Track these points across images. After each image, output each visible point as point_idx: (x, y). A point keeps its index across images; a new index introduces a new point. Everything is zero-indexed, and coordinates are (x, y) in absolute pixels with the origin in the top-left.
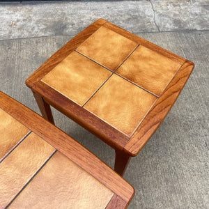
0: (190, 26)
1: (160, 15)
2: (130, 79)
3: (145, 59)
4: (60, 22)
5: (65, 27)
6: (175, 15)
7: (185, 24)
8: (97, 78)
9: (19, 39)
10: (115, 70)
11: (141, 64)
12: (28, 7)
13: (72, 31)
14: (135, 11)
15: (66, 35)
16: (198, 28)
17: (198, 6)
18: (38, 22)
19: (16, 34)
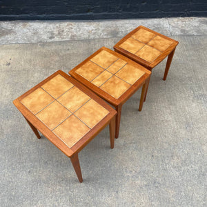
0: (190, 33)
1: (173, 27)
2: (152, 46)
3: (159, 40)
4: (115, 31)
5: (118, 33)
6: (182, 27)
7: (188, 31)
8: (140, 46)
9: (94, 39)
10: (146, 43)
11: (157, 42)
12: (97, 23)
13: (121, 35)
14: (158, 25)
15: (118, 37)
16: (195, 34)
17: (197, 22)
18: (103, 31)
19: (92, 37)
